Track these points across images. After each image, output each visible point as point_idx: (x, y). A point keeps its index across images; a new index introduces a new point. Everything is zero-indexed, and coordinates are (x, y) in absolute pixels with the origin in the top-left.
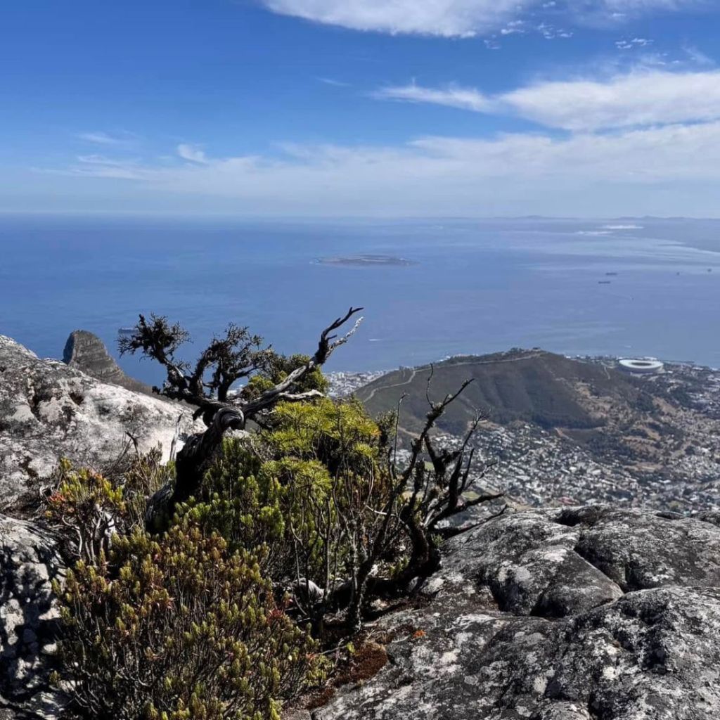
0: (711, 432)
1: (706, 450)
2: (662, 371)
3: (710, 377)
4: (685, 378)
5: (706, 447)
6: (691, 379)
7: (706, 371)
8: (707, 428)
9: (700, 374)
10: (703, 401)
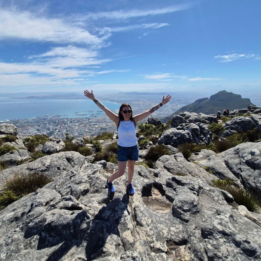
0: (21, 130)
1: (20, 133)
2: (9, 122)
3: (19, 121)
4: (14, 122)
5: (20, 132)
6: (16, 122)
7: (18, 120)
8: (20, 129)
9: (17, 121)
10: (18, 125)
